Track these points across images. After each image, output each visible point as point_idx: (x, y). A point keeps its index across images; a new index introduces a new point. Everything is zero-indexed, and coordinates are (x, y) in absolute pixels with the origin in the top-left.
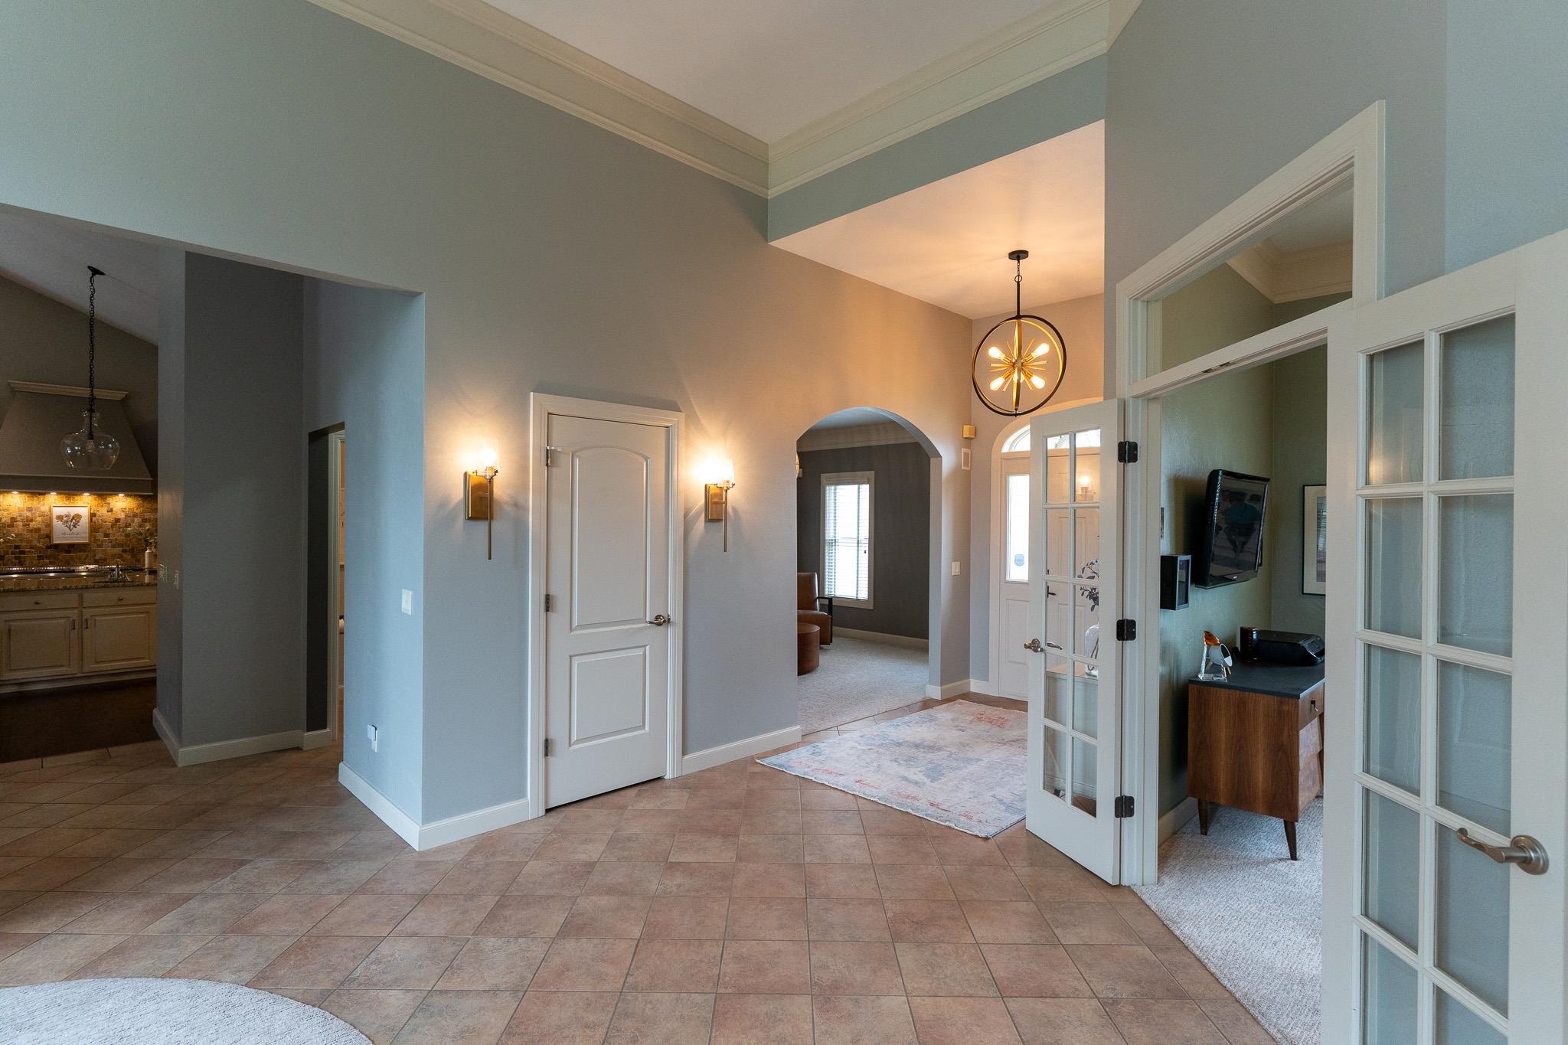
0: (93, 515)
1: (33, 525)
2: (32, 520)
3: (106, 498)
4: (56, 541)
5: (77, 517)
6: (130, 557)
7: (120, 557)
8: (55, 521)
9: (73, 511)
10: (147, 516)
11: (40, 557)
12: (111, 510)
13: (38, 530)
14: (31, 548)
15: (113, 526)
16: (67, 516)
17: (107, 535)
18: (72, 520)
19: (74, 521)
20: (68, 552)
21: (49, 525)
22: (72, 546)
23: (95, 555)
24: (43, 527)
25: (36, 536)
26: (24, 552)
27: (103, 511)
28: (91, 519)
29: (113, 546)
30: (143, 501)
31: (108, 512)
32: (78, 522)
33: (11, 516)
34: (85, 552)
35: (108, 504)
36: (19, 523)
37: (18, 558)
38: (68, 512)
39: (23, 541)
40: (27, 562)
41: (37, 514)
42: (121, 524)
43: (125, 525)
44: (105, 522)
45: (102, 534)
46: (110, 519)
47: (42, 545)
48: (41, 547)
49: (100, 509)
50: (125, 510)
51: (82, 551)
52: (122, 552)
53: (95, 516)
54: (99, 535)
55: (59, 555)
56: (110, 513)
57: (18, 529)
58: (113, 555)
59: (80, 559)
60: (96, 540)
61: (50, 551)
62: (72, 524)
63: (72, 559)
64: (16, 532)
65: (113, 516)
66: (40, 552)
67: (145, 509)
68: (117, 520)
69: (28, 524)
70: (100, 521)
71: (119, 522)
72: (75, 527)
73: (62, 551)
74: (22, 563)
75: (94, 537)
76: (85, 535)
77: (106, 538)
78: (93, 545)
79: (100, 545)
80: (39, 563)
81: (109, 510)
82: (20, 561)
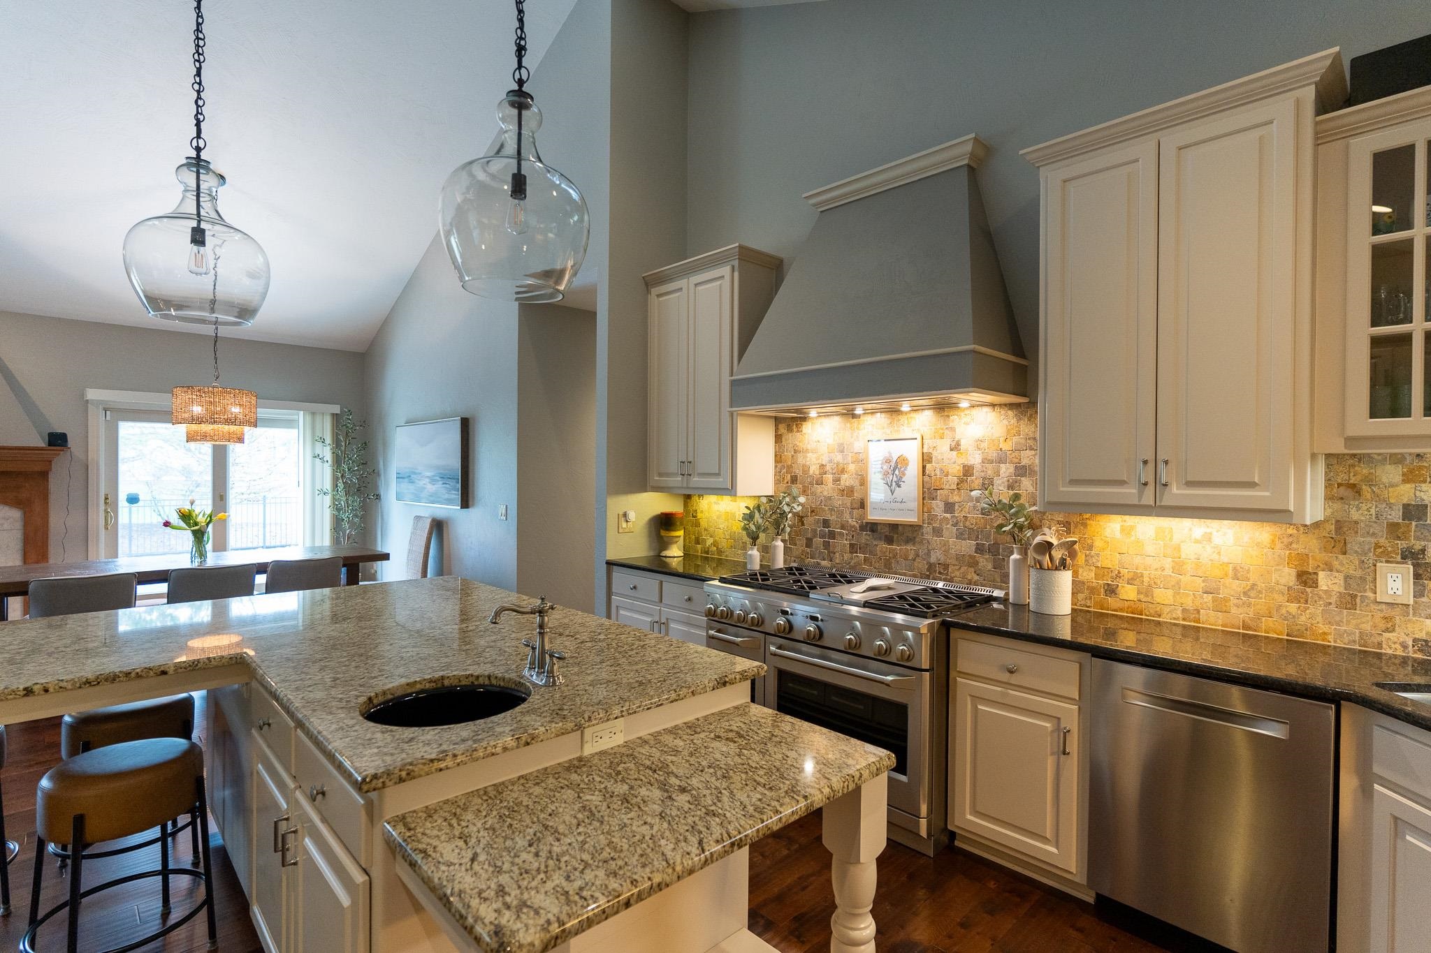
0: (926, 459)
1: (846, 480)
2: (843, 471)
3: (948, 416)
4: (873, 516)
5: (903, 462)
6: (990, 566)
7: (973, 563)
8: (871, 471)
9: (897, 449)
10: (1027, 457)
11: (853, 548)
12: (956, 447)
13: (850, 491)
14: (843, 527)
15: (960, 484)
16: (888, 461)
17: (949, 507)
18: (894, 470)
19: (897, 472)
20: (890, 540)
21: (863, 482)
22: (894, 527)
23: (928, 554)
24: (856, 483)
25: (848, 501)
26: (832, 535)
27: (942, 450)
28: (924, 467)
29: (960, 536)
31: (951, 450)
32: (904, 474)
33: (820, 461)
34: (914, 544)
35: (953, 429)
36: (829, 478)
37: (826, 545)
38: (890, 453)
39: (833, 513)
40: (837, 554)
41: (850, 458)
42: (976, 480)
43: (983, 484)
44: (947, 475)
45: (941, 505)
46: (956, 469)
47: (855, 523)
48: (854, 526)
49: (939, 442)
50: (985, 445)
51: (909, 540)
52: (976, 552)
53: (930, 462)
54: (937, 506)
55: (877, 545)
56: (954, 453)
57: (828, 489)
58: (960, 558)
59: (906, 559)
60: (932, 518)
61: (865, 537)
62: (895, 479)
63: (895, 557)
64: (825, 493)
65: (961, 461)
66: (853, 536)
67: (1023, 441)
68: (968, 471)
69: (839, 480)
70: (938, 472)
71: (972, 475)
72: (899, 486)
73: (880, 539)
74: (832, 555)
75: (929, 511)
76: (914, 505)
77: (948, 516)
78: (927, 529)
79: (938, 532)
80: (852, 558)
81: (953, 444)
82: (829, 552)
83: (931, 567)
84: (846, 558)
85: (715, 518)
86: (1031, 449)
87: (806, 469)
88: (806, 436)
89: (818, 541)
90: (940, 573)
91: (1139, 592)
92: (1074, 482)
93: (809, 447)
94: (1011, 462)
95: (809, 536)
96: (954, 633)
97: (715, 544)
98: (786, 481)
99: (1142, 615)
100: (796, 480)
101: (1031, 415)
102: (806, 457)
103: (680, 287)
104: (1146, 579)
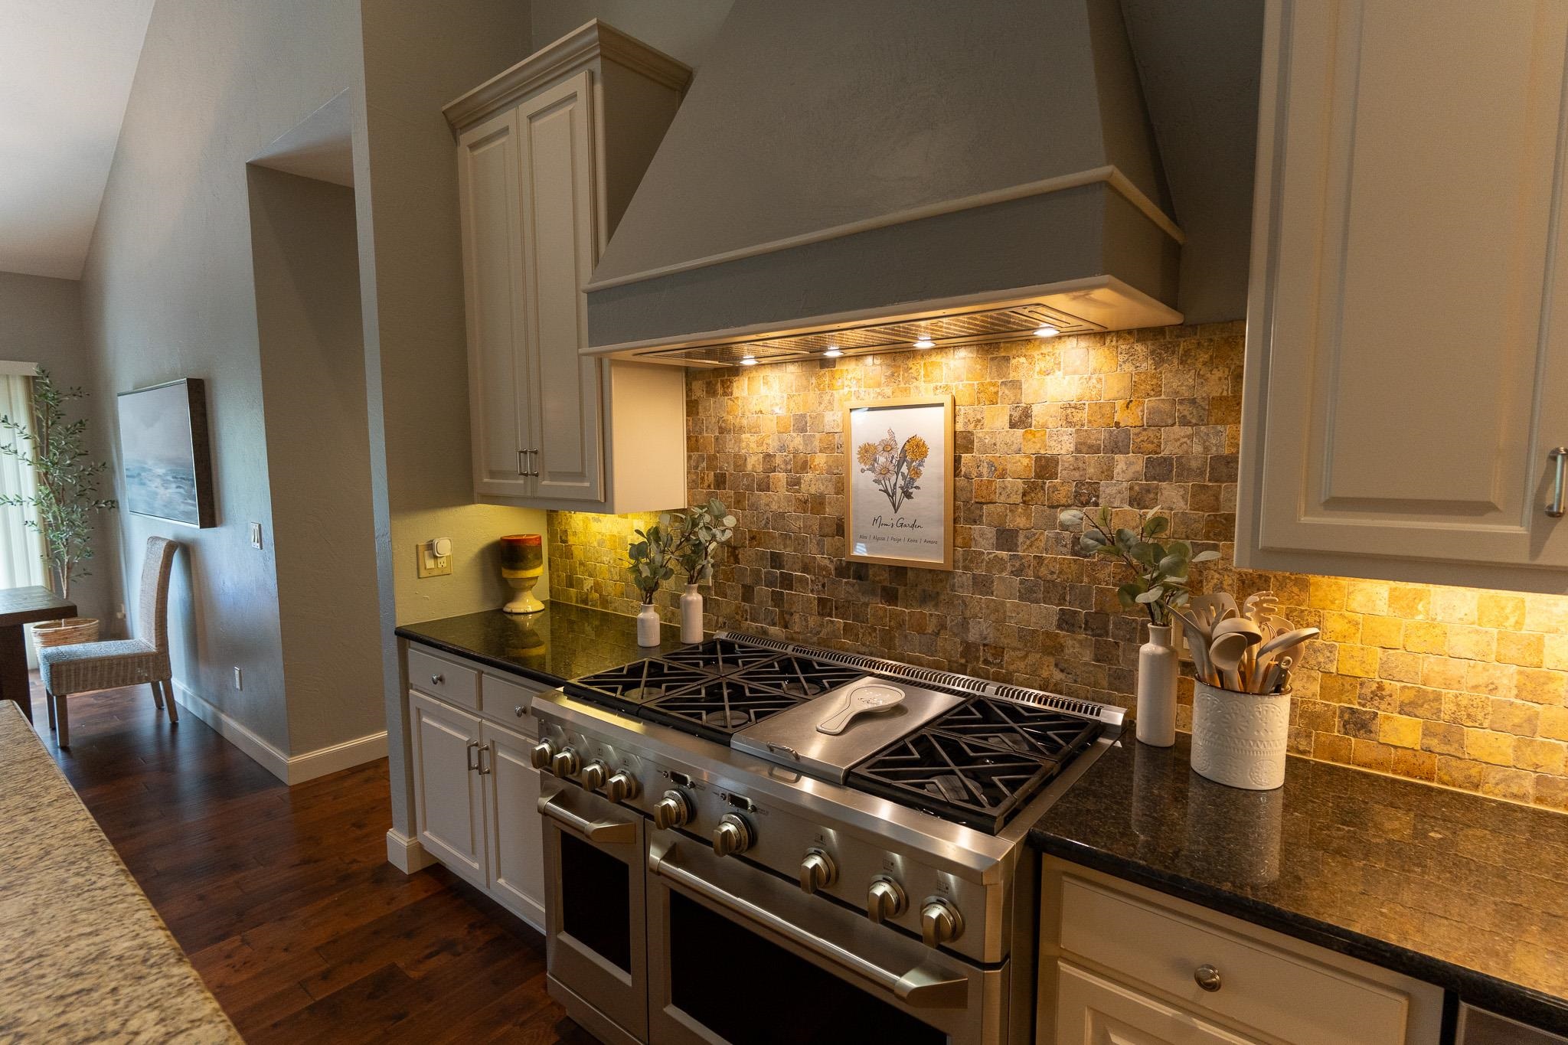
0: (961, 443)
1: (812, 483)
2: (804, 466)
3: (1007, 359)
4: (859, 551)
5: (916, 449)
6: (1087, 656)
7: (1053, 648)
8: (856, 466)
9: (905, 425)
10: (1174, 441)
11: (824, 607)
12: (1021, 420)
13: (817, 503)
14: (805, 569)
15: (1030, 490)
16: (887, 447)
17: (1006, 538)
18: (899, 466)
19: (904, 469)
20: (891, 597)
21: (841, 486)
22: (899, 571)
23: (964, 625)
24: (828, 489)
25: (815, 521)
26: (787, 581)
27: (996, 421)
28: (957, 460)
29: (1027, 594)
30: (1159, 362)
31: (1013, 425)
32: (918, 474)
34: (936, 606)
35: (1016, 385)
36: (781, 477)
37: (778, 599)
38: (891, 433)
39: (788, 542)
40: (796, 617)
41: (817, 443)
42: (1062, 485)
43: (1077, 494)
44: (1002, 476)
45: (990, 533)
46: (1022, 463)
47: (827, 562)
48: (825, 568)
49: (988, 411)
50: (1084, 415)
51: (926, 598)
52: (1059, 627)
53: (969, 449)
54: (982, 535)
55: (867, 605)
56: (1019, 432)
57: (778, 498)
58: (1027, 637)
59: (921, 631)
60: (972, 559)
61: (846, 588)
62: (901, 482)
63: (901, 625)
64: (774, 507)
65: (1032, 448)
66: (823, 586)
67: (1166, 407)
68: (1046, 466)
69: (797, 482)
70: (985, 470)
71: (1054, 475)
72: (908, 496)
73: (873, 593)
74: (787, 617)
75: (966, 545)
76: (937, 532)
77: (1004, 554)
78: (963, 578)
79: (982, 585)
80: (822, 625)
81: (1016, 415)
82: (782, 613)
83: (969, 649)
84: (811, 624)
85: (595, 544)
86: (1185, 422)
87: (740, 461)
88: (740, 403)
89: (763, 591)
90: (986, 662)
91: (1427, 733)
92: (1336, 504)
93: (745, 422)
94: (1139, 450)
95: (748, 581)
96: (1051, 864)
97: (597, 587)
98: (706, 484)
99: (1431, 779)
100: (725, 482)
101: (1187, 353)
102: (741, 441)
103: (504, 125)
104: (1447, 707)
